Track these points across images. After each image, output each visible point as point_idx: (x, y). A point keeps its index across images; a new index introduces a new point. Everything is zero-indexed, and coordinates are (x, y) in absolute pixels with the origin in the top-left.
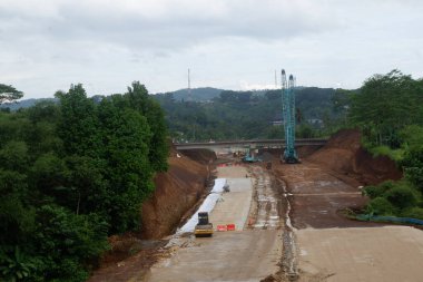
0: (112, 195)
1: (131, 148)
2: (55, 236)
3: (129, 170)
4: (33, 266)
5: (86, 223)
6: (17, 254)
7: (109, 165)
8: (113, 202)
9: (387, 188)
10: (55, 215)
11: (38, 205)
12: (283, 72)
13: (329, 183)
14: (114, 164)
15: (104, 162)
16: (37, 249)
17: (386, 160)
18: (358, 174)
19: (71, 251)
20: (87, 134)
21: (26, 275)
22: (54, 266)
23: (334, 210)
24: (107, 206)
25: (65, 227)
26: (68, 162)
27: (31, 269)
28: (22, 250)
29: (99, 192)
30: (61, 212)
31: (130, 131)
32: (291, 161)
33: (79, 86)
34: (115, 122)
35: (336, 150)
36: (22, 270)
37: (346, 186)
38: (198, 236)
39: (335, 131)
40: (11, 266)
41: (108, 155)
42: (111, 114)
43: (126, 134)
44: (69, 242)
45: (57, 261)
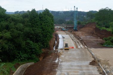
0: (43, 38)
1: (48, 26)
2: (30, 49)
3: (47, 32)
4: (24, 56)
5: (37, 45)
6: (20, 53)
7: (42, 30)
8: (43, 40)
9: (110, 38)
10: (30, 43)
11: (26, 40)
12: (75, 7)
13: (89, 37)
14: (43, 30)
15: (41, 30)
16: (25, 52)
17: (106, 31)
18: (96, 34)
19: (34, 52)
20: (37, 22)
21: (23, 58)
22: (30, 56)
23: (96, 44)
24: (42, 41)
25: (33, 46)
26: (32, 29)
27: (24, 57)
28: (22, 52)
29: (40, 37)
30: (31, 42)
31: (47, 22)
32: (76, 30)
33: (34, 9)
34: (44, 19)
35: (88, 28)
36: (22, 57)
37: (95, 38)
38: (65, 50)
39: (87, 23)
40: (19, 56)
41: (42, 28)
42: (42, 17)
43: (46, 23)
44: (34, 50)
45: (30, 55)
